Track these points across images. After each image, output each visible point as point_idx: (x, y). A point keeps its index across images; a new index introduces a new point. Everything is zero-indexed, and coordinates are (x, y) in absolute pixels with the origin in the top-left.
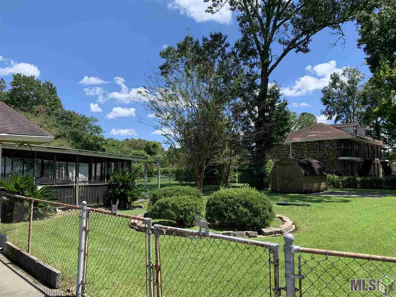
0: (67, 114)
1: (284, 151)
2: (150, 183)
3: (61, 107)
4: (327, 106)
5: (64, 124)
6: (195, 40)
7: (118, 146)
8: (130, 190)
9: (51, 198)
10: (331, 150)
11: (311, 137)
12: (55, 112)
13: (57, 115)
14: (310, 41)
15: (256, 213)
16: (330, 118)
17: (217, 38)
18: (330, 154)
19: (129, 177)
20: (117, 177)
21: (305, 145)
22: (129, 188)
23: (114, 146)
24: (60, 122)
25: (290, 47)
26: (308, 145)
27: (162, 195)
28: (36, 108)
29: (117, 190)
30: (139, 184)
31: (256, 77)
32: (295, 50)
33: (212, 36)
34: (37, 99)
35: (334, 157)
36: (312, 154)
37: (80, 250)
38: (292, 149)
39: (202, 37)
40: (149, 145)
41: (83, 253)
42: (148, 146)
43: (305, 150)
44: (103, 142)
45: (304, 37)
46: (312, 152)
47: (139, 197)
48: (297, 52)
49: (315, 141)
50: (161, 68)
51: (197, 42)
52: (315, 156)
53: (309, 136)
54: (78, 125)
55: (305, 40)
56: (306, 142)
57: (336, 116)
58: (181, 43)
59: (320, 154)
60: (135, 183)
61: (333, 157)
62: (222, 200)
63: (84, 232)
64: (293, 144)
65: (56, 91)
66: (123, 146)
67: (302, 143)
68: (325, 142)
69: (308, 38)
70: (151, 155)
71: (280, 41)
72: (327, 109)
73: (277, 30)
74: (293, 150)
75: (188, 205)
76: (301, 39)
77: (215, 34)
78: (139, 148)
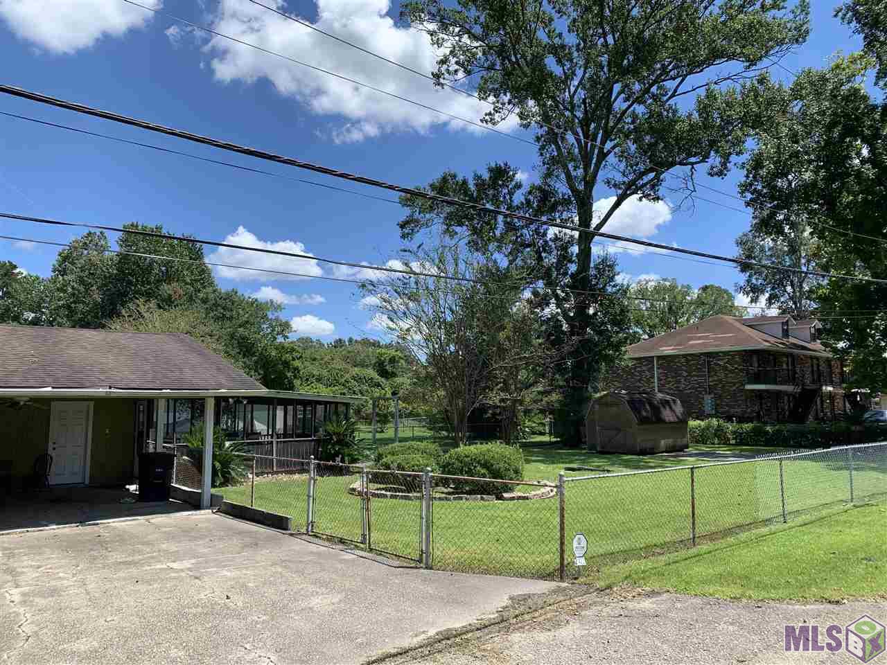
0: (225, 299)
1: (644, 371)
2: (383, 434)
3: (211, 284)
4: (748, 274)
5: (218, 318)
6: (460, 178)
7: (322, 359)
8: (348, 447)
9: (242, 458)
10: (731, 372)
11: (693, 346)
12: (201, 295)
13: (205, 301)
14: (662, 181)
15: (496, 474)
16: (754, 300)
17: (500, 174)
18: (730, 380)
19: (346, 429)
20: (330, 428)
21: (683, 360)
22: (348, 445)
23: (315, 359)
24: (212, 314)
25: (627, 191)
26: (688, 361)
27: (390, 453)
28: (166, 289)
29: (329, 447)
30: (361, 438)
31: (571, 242)
32: (636, 197)
33: (491, 170)
34: (167, 270)
35: (737, 386)
36: (696, 378)
37: (309, 496)
38: (658, 368)
39: (473, 174)
40: (382, 359)
41: (311, 498)
42: (380, 360)
43: (682, 370)
44: (295, 354)
45: (652, 175)
46: (695, 376)
47: (360, 458)
48: (640, 199)
49: (702, 354)
50: (402, 226)
51: (465, 182)
52: (701, 382)
53: (691, 343)
54: (247, 322)
55: (652, 180)
56: (685, 356)
57: (767, 295)
58: (435, 181)
59: (710, 380)
60: (354, 437)
61: (734, 385)
62: (457, 459)
63: (312, 481)
64: (659, 357)
65: (202, 253)
66: (333, 359)
67: (678, 356)
68: (720, 356)
69: (657, 177)
70: (387, 378)
71: (608, 182)
72: (748, 281)
73: (604, 163)
74: (660, 371)
75: (417, 466)
76: (646, 179)
77: (496, 165)
78: (363, 365)
